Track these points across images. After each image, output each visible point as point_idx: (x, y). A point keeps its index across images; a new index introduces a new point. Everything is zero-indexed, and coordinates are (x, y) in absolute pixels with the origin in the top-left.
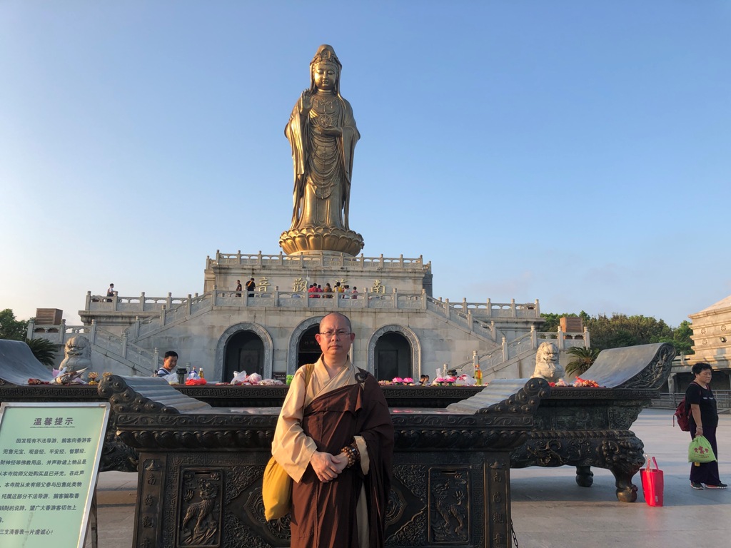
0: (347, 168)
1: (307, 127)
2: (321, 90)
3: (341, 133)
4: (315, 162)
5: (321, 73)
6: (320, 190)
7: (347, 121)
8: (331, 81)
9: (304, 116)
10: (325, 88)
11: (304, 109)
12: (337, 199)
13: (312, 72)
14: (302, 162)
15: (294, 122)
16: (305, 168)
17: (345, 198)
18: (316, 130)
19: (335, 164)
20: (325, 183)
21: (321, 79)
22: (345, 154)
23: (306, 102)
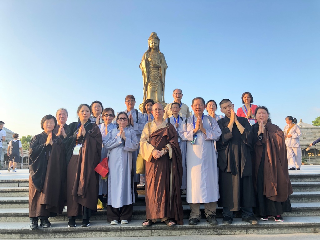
0: (163, 79)
1: (148, 64)
2: (152, 50)
3: (160, 66)
4: (151, 78)
5: (152, 44)
6: (153, 88)
7: (162, 61)
8: (156, 46)
9: (146, 60)
10: (154, 49)
11: (146, 58)
12: (160, 91)
13: (149, 43)
14: (146, 78)
15: (143, 63)
16: (147, 80)
17: (163, 90)
18: (151, 66)
19: (159, 78)
20: (155, 85)
21: (152, 46)
22: (162, 74)
23: (147, 55)
